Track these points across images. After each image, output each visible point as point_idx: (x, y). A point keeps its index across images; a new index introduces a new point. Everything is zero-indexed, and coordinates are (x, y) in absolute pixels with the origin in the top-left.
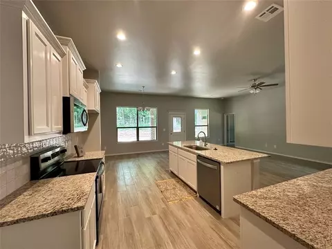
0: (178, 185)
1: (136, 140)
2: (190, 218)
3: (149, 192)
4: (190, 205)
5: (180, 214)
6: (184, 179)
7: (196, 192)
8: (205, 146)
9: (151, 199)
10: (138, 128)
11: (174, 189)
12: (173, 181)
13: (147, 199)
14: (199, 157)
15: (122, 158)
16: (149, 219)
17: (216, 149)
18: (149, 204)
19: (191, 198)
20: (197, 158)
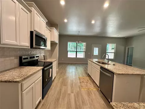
0: (90, 81)
1: (75, 57)
2: (91, 101)
3: (74, 81)
4: (93, 93)
5: (86, 97)
6: (93, 79)
7: (98, 87)
8: (108, 62)
9: (74, 84)
10: (76, 52)
11: (87, 82)
12: (88, 78)
13: (72, 84)
14: (102, 68)
15: (68, 64)
16: (69, 94)
17: (114, 65)
18: (72, 87)
19: (95, 90)
20: (100, 68)
